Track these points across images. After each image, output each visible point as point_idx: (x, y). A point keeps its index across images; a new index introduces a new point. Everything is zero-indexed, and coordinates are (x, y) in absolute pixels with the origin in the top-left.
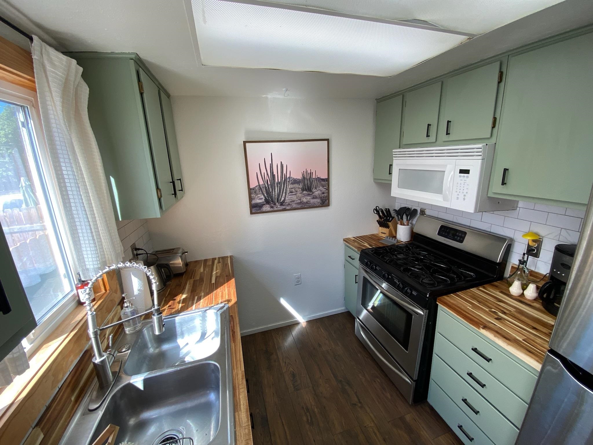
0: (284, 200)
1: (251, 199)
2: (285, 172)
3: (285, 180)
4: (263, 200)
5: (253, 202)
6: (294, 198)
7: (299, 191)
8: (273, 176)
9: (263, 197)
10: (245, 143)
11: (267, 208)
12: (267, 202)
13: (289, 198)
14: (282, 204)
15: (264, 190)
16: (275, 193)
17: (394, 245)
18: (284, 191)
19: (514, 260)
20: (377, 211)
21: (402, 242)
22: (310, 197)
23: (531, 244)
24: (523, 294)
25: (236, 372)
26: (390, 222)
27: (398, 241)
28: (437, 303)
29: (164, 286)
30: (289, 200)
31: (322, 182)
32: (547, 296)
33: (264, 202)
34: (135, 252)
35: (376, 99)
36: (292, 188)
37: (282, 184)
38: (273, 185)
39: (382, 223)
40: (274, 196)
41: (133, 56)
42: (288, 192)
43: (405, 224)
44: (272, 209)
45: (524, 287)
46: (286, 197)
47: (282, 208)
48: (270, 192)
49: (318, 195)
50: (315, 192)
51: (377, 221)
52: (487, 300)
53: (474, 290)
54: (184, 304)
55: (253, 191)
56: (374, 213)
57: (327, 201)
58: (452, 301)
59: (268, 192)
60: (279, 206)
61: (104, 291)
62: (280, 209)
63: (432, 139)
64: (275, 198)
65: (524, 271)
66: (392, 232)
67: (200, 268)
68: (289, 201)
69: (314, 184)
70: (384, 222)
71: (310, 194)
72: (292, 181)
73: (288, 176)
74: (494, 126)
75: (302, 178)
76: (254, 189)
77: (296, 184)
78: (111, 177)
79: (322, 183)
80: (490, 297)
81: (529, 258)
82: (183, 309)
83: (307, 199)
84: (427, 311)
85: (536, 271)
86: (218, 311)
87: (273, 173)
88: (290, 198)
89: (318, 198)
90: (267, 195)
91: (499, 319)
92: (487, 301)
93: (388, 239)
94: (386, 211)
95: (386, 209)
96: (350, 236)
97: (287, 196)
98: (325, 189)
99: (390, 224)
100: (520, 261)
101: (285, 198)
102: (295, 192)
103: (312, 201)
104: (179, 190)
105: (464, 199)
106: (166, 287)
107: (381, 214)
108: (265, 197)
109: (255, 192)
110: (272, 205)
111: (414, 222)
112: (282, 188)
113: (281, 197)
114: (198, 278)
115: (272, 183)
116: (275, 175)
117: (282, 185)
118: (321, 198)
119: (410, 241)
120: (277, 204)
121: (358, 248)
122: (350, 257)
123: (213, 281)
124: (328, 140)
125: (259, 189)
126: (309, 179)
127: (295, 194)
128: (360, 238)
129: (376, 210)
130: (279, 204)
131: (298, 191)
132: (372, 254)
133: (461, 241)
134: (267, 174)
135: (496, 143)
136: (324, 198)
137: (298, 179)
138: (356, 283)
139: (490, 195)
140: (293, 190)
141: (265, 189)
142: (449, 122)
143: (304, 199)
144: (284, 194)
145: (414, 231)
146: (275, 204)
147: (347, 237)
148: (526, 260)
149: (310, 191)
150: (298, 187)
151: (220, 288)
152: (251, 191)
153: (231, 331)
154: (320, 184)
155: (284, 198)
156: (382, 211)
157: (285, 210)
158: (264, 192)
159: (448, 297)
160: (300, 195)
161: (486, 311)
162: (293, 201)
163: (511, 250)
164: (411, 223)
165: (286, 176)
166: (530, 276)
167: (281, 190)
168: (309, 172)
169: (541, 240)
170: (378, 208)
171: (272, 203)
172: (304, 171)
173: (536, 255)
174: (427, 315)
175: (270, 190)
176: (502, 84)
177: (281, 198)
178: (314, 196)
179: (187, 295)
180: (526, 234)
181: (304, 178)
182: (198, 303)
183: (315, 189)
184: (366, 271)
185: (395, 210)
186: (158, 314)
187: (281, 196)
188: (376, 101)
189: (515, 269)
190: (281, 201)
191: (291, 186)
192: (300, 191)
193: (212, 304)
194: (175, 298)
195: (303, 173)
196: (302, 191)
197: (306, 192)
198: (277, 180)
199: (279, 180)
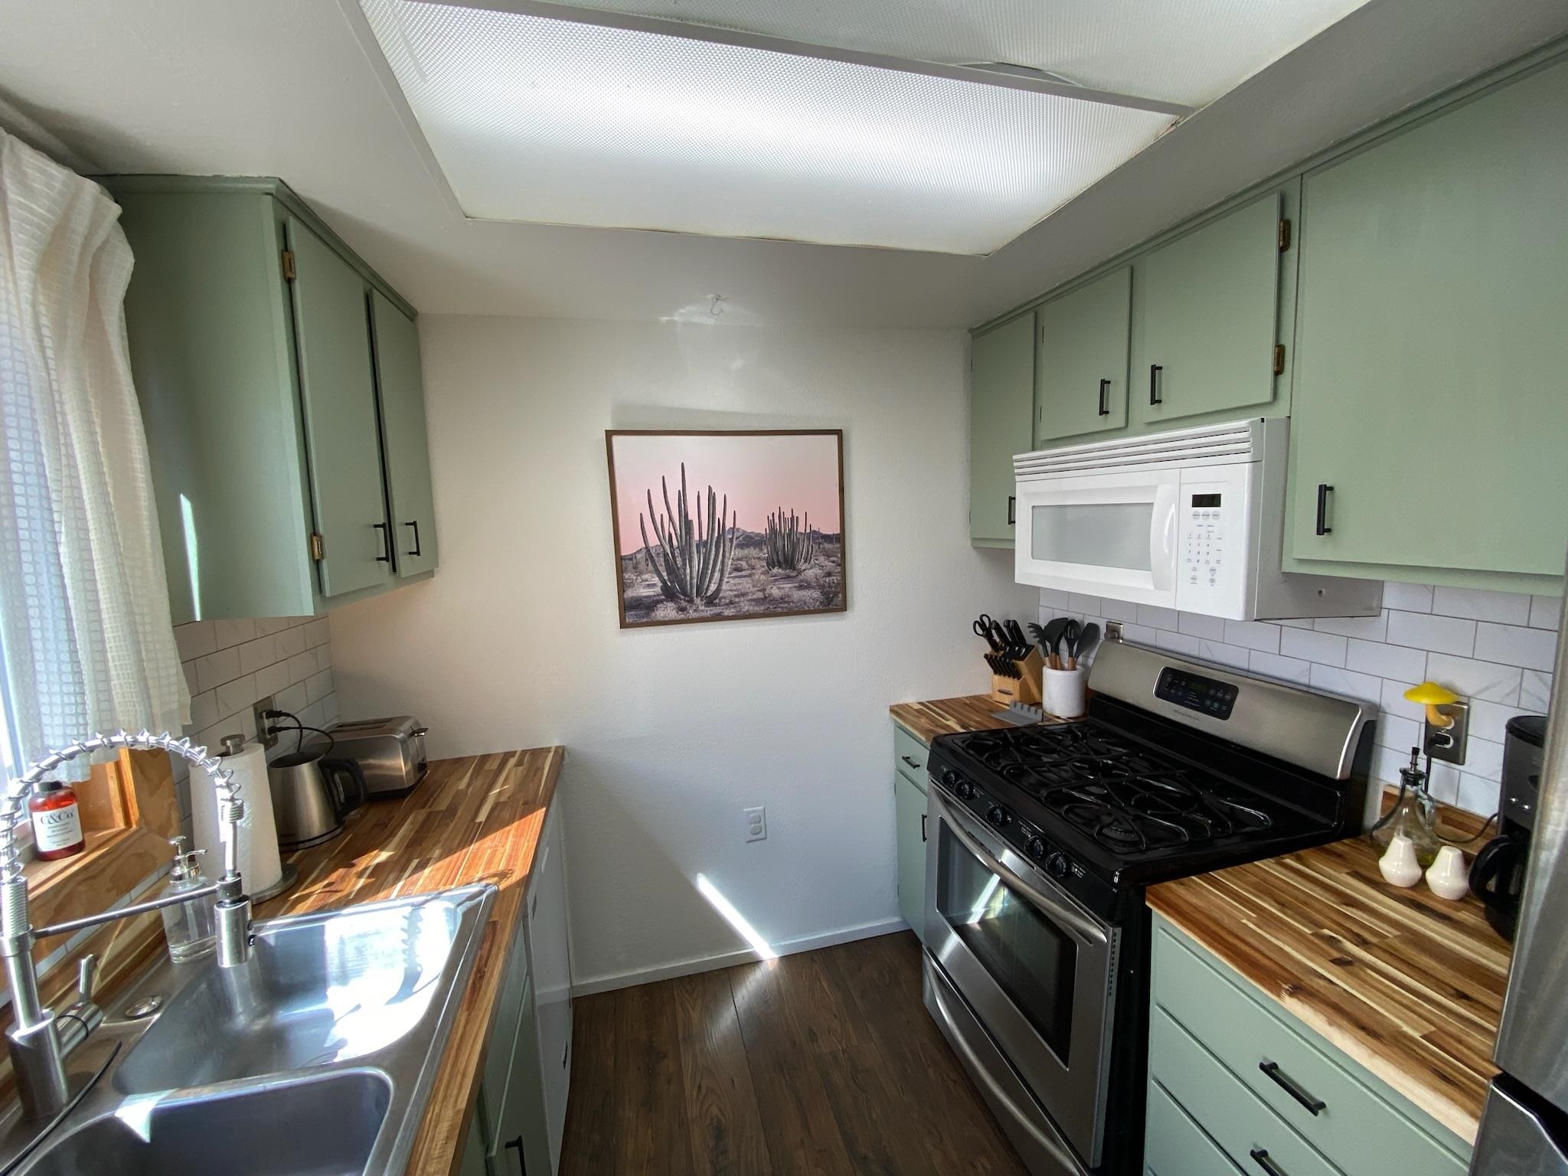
0: (718, 590)
1: (622, 586)
2: (719, 514)
3: (721, 536)
4: (658, 590)
5: (630, 593)
6: (746, 585)
7: (761, 566)
8: (688, 524)
9: (656, 580)
10: (609, 434)
11: (669, 610)
12: (669, 594)
13: (730, 586)
14: (710, 601)
15: (661, 562)
16: (691, 571)
17: (1033, 726)
18: (718, 567)
19: (1389, 774)
20: (986, 628)
21: (1058, 718)
22: (790, 585)
23: (1437, 720)
24: (1423, 881)
25: (437, 1110)
26: (1022, 659)
27: (1045, 716)
28: (1148, 904)
29: (334, 826)
30: (731, 591)
31: (826, 545)
32: (1497, 887)
33: (661, 595)
34: (267, 723)
35: (971, 331)
36: (739, 559)
37: (711, 545)
38: (685, 550)
39: (998, 663)
40: (688, 578)
41: (271, 187)
42: (728, 568)
43: (1066, 665)
44: (681, 616)
45: (1425, 859)
46: (724, 583)
47: (712, 613)
48: (678, 569)
49: (815, 579)
50: (804, 570)
51: (986, 656)
52: (1307, 901)
53: (1266, 865)
54: (373, 879)
55: (629, 565)
56: (976, 633)
57: (840, 595)
58: (1194, 900)
59: (671, 569)
60: (703, 608)
61: (122, 826)
62: (704, 614)
63: (1116, 419)
64: (691, 584)
65: (1422, 807)
66: (1030, 689)
67: (461, 778)
68: (730, 593)
69: (804, 547)
70: (1005, 660)
71: (792, 574)
72: (741, 538)
73: (729, 525)
74: (1279, 372)
75: (768, 532)
76: (631, 559)
77: (752, 548)
78: (182, 496)
79: (824, 548)
80: (1317, 889)
81: (1434, 767)
82: (362, 895)
83: (783, 588)
84: (1119, 931)
85: (1460, 806)
86: (459, 905)
87: (686, 515)
88: (735, 585)
89: (813, 588)
90: (668, 574)
91: (1345, 962)
92: (1306, 904)
93: (1017, 710)
94: (1008, 627)
95: (1009, 621)
96: (911, 699)
97: (726, 580)
98: (833, 564)
99: (1022, 665)
100: (1404, 772)
101: (720, 585)
102: (748, 570)
103: (797, 595)
104: (411, 553)
105: (1212, 581)
106: (344, 830)
107: (996, 638)
108: (664, 582)
109: (635, 568)
110: (684, 604)
111: (1091, 662)
112: (712, 557)
113: (710, 582)
114: (443, 805)
115: (684, 543)
116: (691, 521)
117: (711, 548)
118: (821, 587)
119: (1084, 715)
120: (698, 601)
121: (926, 732)
122: (906, 759)
123: (482, 818)
124: (838, 433)
125: (647, 560)
126: (789, 535)
127: (750, 576)
128: (939, 705)
129: (982, 625)
130: (702, 600)
131: (758, 566)
132: (962, 748)
133: (1224, 714)
134: (671, 519)
135: (1289, 417)
136: (830, 587)
137: (758, 535)
138: (924, 839)
139: (1290, 567)
140: (742, 563)
141: (662, 559)
142: (1155, 369)
143: (775, 588)
144: (717, 575)
145: (1091, 686)
146: (691, 601)
147: (901, 702)
148: (1424, 770)
149: (790, 568)
150: (756, 556)
151: (493, 836)
152: (623, 562)
153: (475, 969)
154: (819, 548)
155: (716, 585)
156: (998, 628)
157: (718, 618)
158: (660, 568)
159: (1182, 884)
160: (763, 577)
161: (1300, 933)
162: (744, 595)
163: (1377, 740)
164: (1084, 665)
165: (724, 524)
166: (1443, 822)
167: (708, 564)
168: (788, 515)
169: (1465, 707)
170: (985, 619)
171: (682, 597)
172: (773, 514)
173: (1455, 756)
174: (1118, 943)
175: (678, 562)
176: (1292, 252)
177: (708, 586)
178: (802, 581)
179: (392, 853)
180: (1416, 690)
181: (773, 529)
182: (415, 876)
183: (805, 562)
184: (947, 803)
185: (1036, 627)
186: (234, 902)
187: (708, 579)
188: (970, 336)
189: (1395, 802)
190: (709, 593)
191: (736, 553)
192: (763, 567)
193: (452, 883)
194: (354, 861)
195: (771, 518)
196: (768, 564)
197: (780, 570)
198: (696, 537)
199: (705, 537)
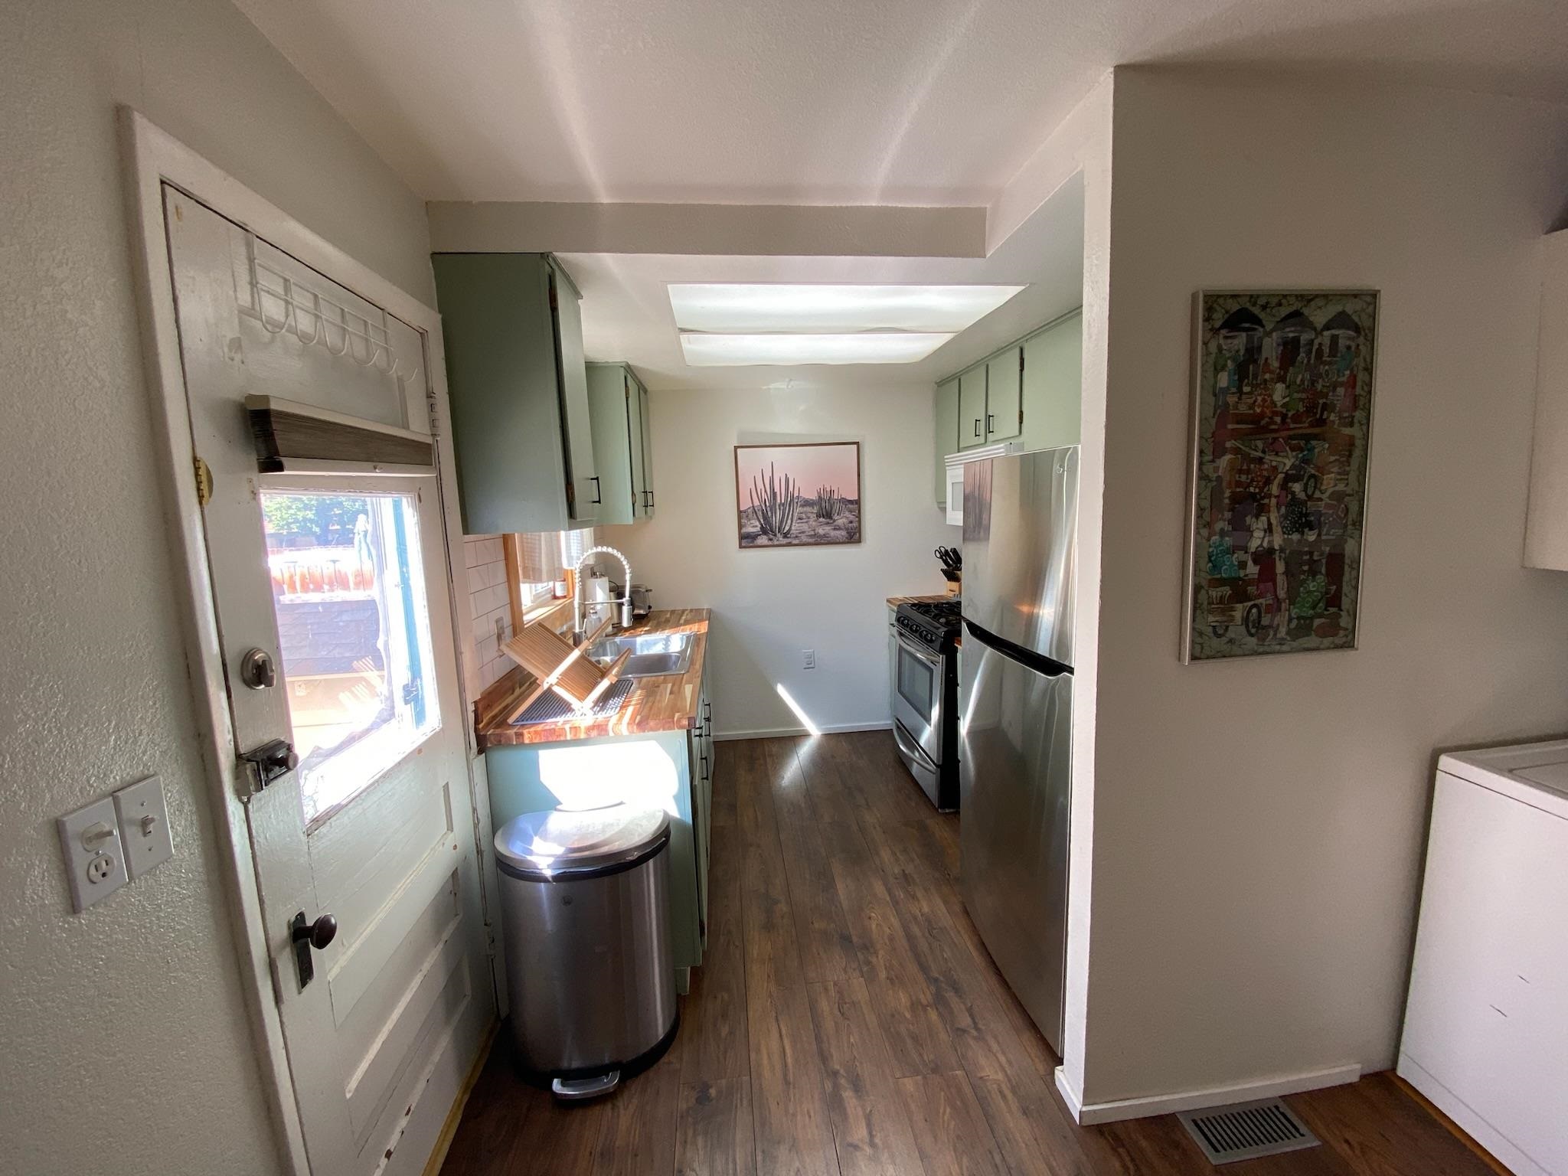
0: (790, 530)
1: (740, 526)
2: (791, 489)
3: (792, 501)
4: (758, 529)
5: (744, 530)
6: (805, 527)
7: (813, 517)
8: (775, 494)
9: (758, 524)
10: (736, 448)
11: (763, 540)
12: (764, 531)
13: (796, 528)
14: (785, 536)
15: (760, 514)
16: (775, 519)
18: (790, 517)
20: (942, 554)
22: (829, 528)
31: (850, 506)
33: (760, 532)
35: (936, 383)
36: (801, 513)
37: (786, 505)
38: (773, 508)
39: (947, 573)
40: (774, 523)
42: (795, 518)
44: (770, 543)
46: (793, 526)
47: (786, 542)
48: (769, 517)
49: (843, 525)
50: (837, 519)
51: (942, 570)
55: (744, 515)
57: (858, 534)
59: (765, 518)
60: (781, 539)
62: (782, 543)
64: (775, 526)
68: (797, 531)
69: (837, 507)
70: (953, 572)
71: (830, 522)
72: (802, 502)
73: (796, 495)
75: (817, 498)
76: (745, 512)
77: (808, 507)
79: (848, 507)
83: (826, 529)
86: (685, 635)
87: (774, 490)
88: (799, 527)
89: (842, 529)
90: (763, 521)
94: (955, 553)
95: (953, 549)
97: (794, 524)
98: (854, 517)
101: (791, 527)
102: (806, 519)
103: (833, 533)
107: (946, 559)
108: (761, 525)
109: (747, 517)
110: (771, 536)
112: (787, 511)
115: (772, 504)
117: (786, 507)
118: (847, 529)
120: (779, 535)
123: (683, 621)
124: (857, 443)
125: (753, 512)
126: (829, 500)
127: (806, 522)
129: (940, 552)
130: (781, 535)
134: (765, 491)
136: (852, 529)
137: (812, 500)
140: (803, 515)
141: (761, 512)
142: (989, 417)
143: (821, 529)
144: (789, 521)
146: (775, 535)
149: (829, 519)
150: (811, 511)
151: (688, 625)
152: (741, 514)
154: (845, 507)
155: (789, 527)
156: (948, 554)
157: (789, 545)
158: (759, 517)
160: (814, 523)
162: (803, 532)
165: (793, 494)
167: (785, 515)
168: (829, 490)
170: (942, 549)
171: (771, 533)
172: (820, 489)
175: (769, 514)
177: (785, 527)
178: (835, 526)
181: (820, 497)
183: (838, 515)
184: (902, 634)
187: (784, 524)
188: (936, 385)
190: (785, 531)
191: (799, 509)
195: (819, 491)
196: (817, 516)
197: (824, 519)
198: (779, 501)
199: (783, 501)
